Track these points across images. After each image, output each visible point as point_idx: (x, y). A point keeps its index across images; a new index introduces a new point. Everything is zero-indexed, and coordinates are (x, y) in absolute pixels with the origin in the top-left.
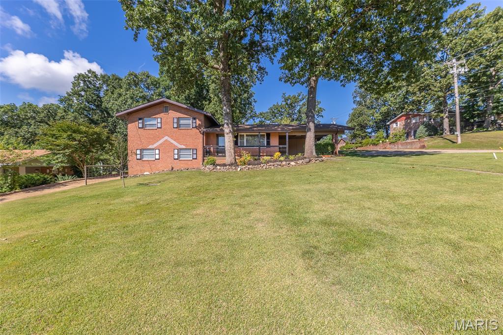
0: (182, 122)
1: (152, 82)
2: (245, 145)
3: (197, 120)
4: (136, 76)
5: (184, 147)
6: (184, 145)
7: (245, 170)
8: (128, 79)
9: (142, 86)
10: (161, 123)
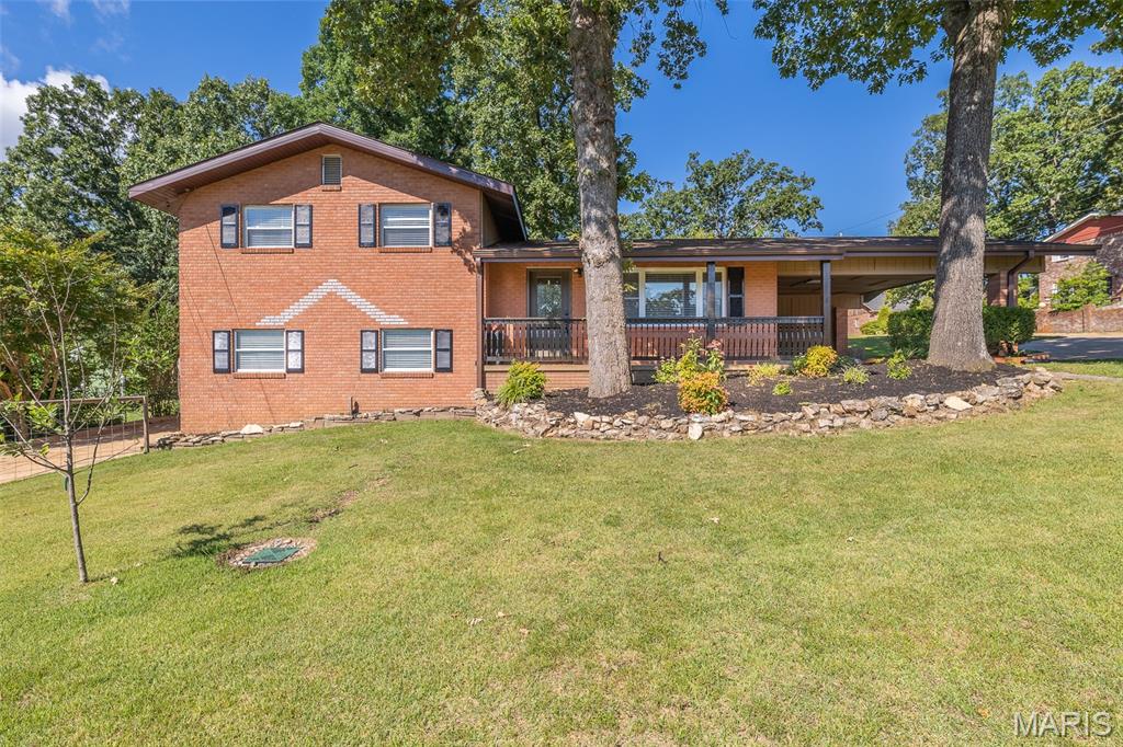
0: (393, 222)
1: (278, 108)
2: (642, 314)
3: (456, 217)
4: (225, 91)
5: (400, 322)
6: (401, 314)
7: (726, 434)
8: (200, 103)
9: (248, 127)
10: (311, 226)
